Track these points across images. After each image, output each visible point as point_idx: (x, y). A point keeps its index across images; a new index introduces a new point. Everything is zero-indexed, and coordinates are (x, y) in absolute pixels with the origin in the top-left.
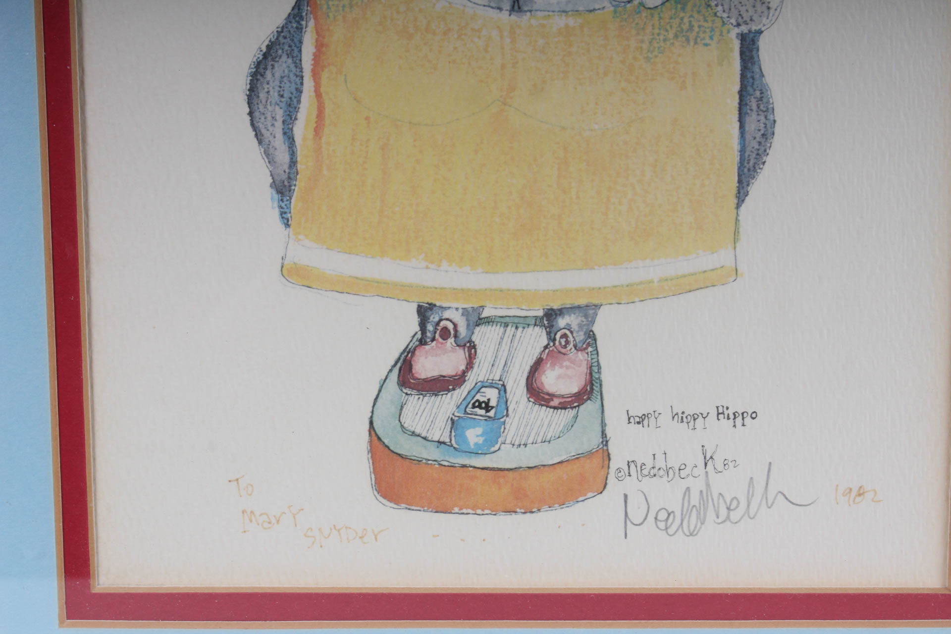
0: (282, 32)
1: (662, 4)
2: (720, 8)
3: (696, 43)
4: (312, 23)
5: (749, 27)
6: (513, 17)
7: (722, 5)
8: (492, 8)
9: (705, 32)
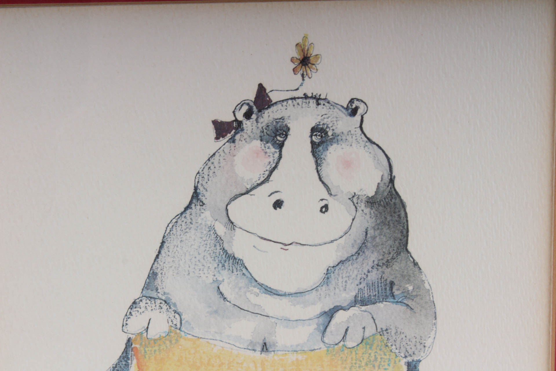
0: (116, 367)
1: (357, 345)
2: (394, 347)
3: (379, 368)
4: (135, 362)
5: (412, 358)
6: (263, 355)
7: (395, 345)
8: (250, 350)
9: (384, 361)
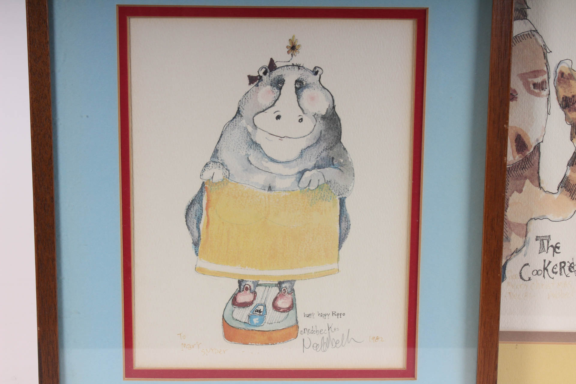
0: (196, 196)
1: (315, 189)
2: (333, 190)
3: (326, 200)
4: (206, 194)
5: (342, 196)
6: (269, 192)
7: (334, 189)
8: (262, 189)
9: (328, 197)
